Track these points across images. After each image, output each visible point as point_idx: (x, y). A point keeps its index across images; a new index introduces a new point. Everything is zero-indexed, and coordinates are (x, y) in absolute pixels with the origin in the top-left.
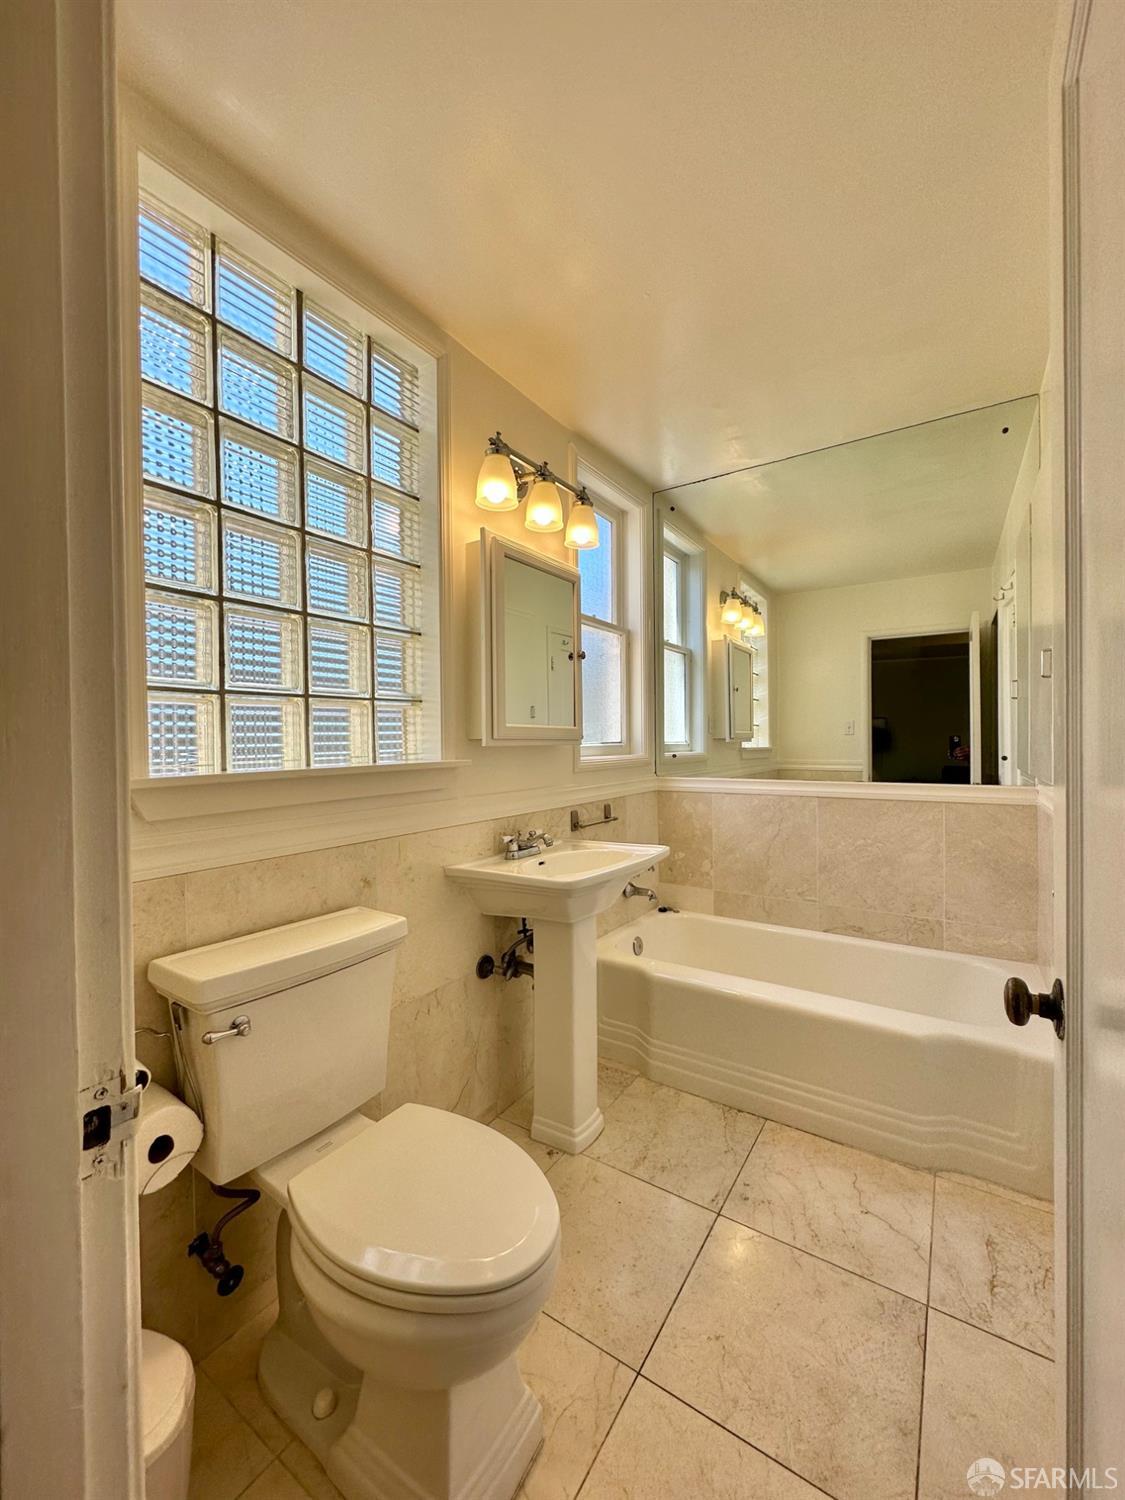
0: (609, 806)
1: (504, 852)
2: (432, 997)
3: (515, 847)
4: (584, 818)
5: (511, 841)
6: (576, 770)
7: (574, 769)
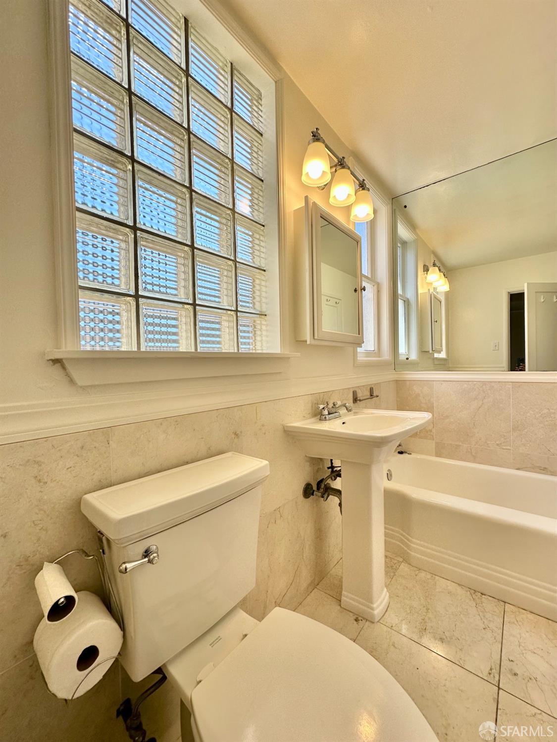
0: (373, 388)
1: (319, 415)
2: (278, 512)
3: (326, 412)
4: (360, 395)
5: (323, 408)
6: (355, 365)
7: (354, 365)
